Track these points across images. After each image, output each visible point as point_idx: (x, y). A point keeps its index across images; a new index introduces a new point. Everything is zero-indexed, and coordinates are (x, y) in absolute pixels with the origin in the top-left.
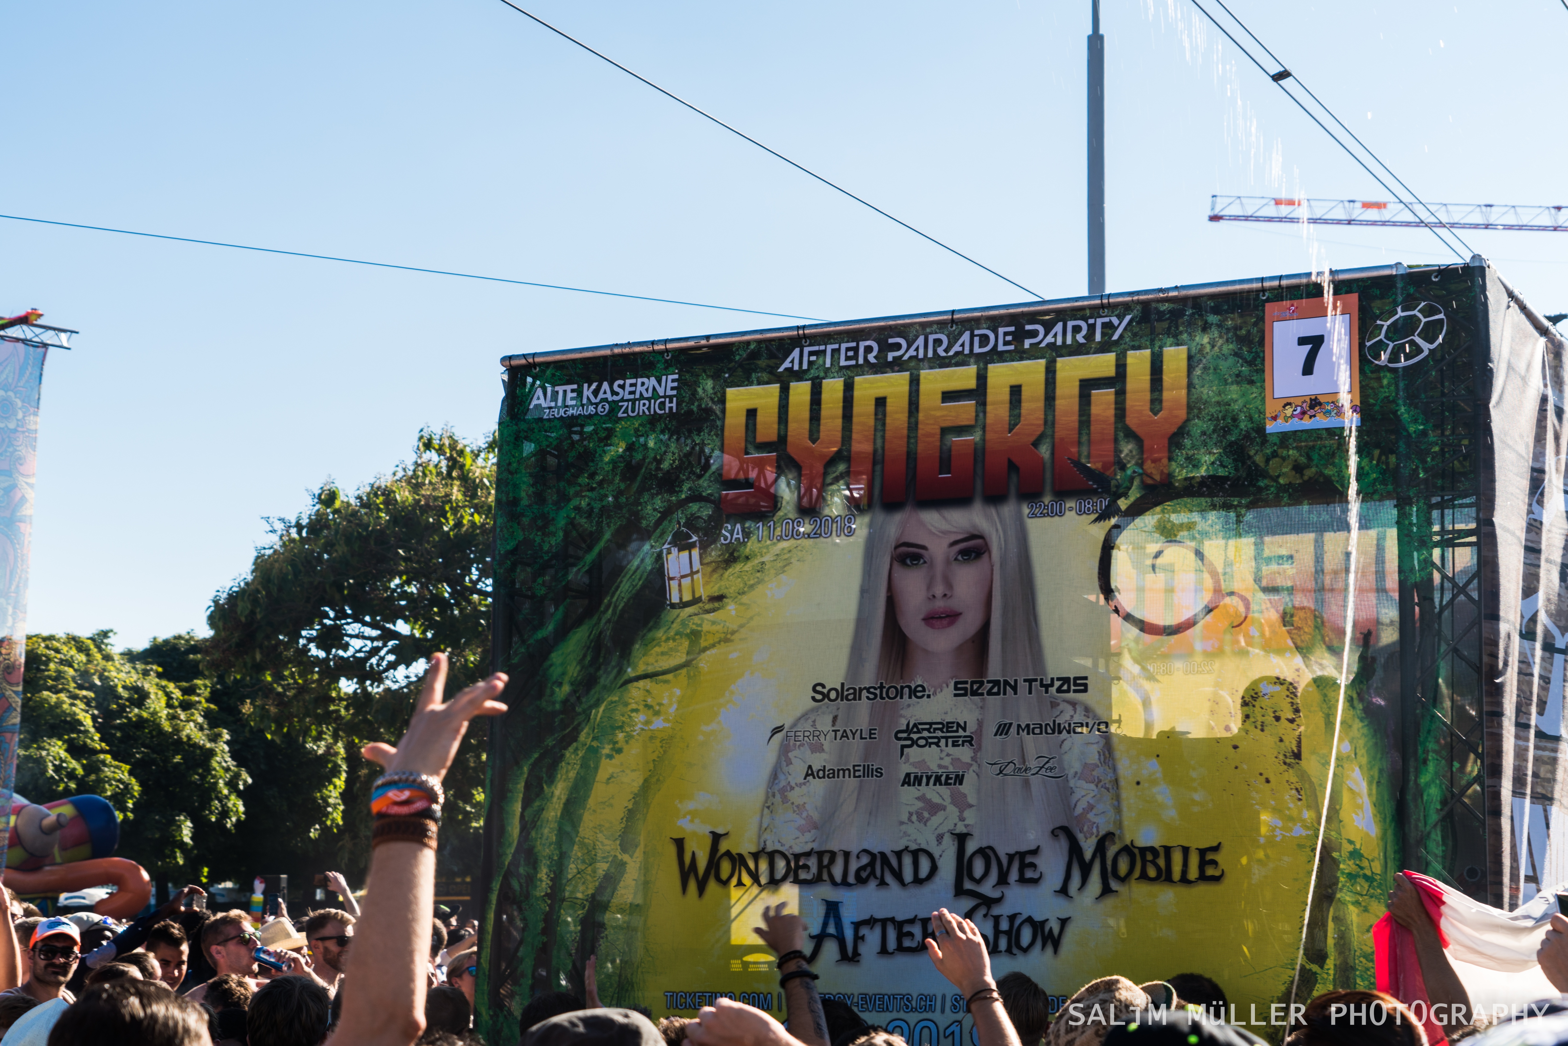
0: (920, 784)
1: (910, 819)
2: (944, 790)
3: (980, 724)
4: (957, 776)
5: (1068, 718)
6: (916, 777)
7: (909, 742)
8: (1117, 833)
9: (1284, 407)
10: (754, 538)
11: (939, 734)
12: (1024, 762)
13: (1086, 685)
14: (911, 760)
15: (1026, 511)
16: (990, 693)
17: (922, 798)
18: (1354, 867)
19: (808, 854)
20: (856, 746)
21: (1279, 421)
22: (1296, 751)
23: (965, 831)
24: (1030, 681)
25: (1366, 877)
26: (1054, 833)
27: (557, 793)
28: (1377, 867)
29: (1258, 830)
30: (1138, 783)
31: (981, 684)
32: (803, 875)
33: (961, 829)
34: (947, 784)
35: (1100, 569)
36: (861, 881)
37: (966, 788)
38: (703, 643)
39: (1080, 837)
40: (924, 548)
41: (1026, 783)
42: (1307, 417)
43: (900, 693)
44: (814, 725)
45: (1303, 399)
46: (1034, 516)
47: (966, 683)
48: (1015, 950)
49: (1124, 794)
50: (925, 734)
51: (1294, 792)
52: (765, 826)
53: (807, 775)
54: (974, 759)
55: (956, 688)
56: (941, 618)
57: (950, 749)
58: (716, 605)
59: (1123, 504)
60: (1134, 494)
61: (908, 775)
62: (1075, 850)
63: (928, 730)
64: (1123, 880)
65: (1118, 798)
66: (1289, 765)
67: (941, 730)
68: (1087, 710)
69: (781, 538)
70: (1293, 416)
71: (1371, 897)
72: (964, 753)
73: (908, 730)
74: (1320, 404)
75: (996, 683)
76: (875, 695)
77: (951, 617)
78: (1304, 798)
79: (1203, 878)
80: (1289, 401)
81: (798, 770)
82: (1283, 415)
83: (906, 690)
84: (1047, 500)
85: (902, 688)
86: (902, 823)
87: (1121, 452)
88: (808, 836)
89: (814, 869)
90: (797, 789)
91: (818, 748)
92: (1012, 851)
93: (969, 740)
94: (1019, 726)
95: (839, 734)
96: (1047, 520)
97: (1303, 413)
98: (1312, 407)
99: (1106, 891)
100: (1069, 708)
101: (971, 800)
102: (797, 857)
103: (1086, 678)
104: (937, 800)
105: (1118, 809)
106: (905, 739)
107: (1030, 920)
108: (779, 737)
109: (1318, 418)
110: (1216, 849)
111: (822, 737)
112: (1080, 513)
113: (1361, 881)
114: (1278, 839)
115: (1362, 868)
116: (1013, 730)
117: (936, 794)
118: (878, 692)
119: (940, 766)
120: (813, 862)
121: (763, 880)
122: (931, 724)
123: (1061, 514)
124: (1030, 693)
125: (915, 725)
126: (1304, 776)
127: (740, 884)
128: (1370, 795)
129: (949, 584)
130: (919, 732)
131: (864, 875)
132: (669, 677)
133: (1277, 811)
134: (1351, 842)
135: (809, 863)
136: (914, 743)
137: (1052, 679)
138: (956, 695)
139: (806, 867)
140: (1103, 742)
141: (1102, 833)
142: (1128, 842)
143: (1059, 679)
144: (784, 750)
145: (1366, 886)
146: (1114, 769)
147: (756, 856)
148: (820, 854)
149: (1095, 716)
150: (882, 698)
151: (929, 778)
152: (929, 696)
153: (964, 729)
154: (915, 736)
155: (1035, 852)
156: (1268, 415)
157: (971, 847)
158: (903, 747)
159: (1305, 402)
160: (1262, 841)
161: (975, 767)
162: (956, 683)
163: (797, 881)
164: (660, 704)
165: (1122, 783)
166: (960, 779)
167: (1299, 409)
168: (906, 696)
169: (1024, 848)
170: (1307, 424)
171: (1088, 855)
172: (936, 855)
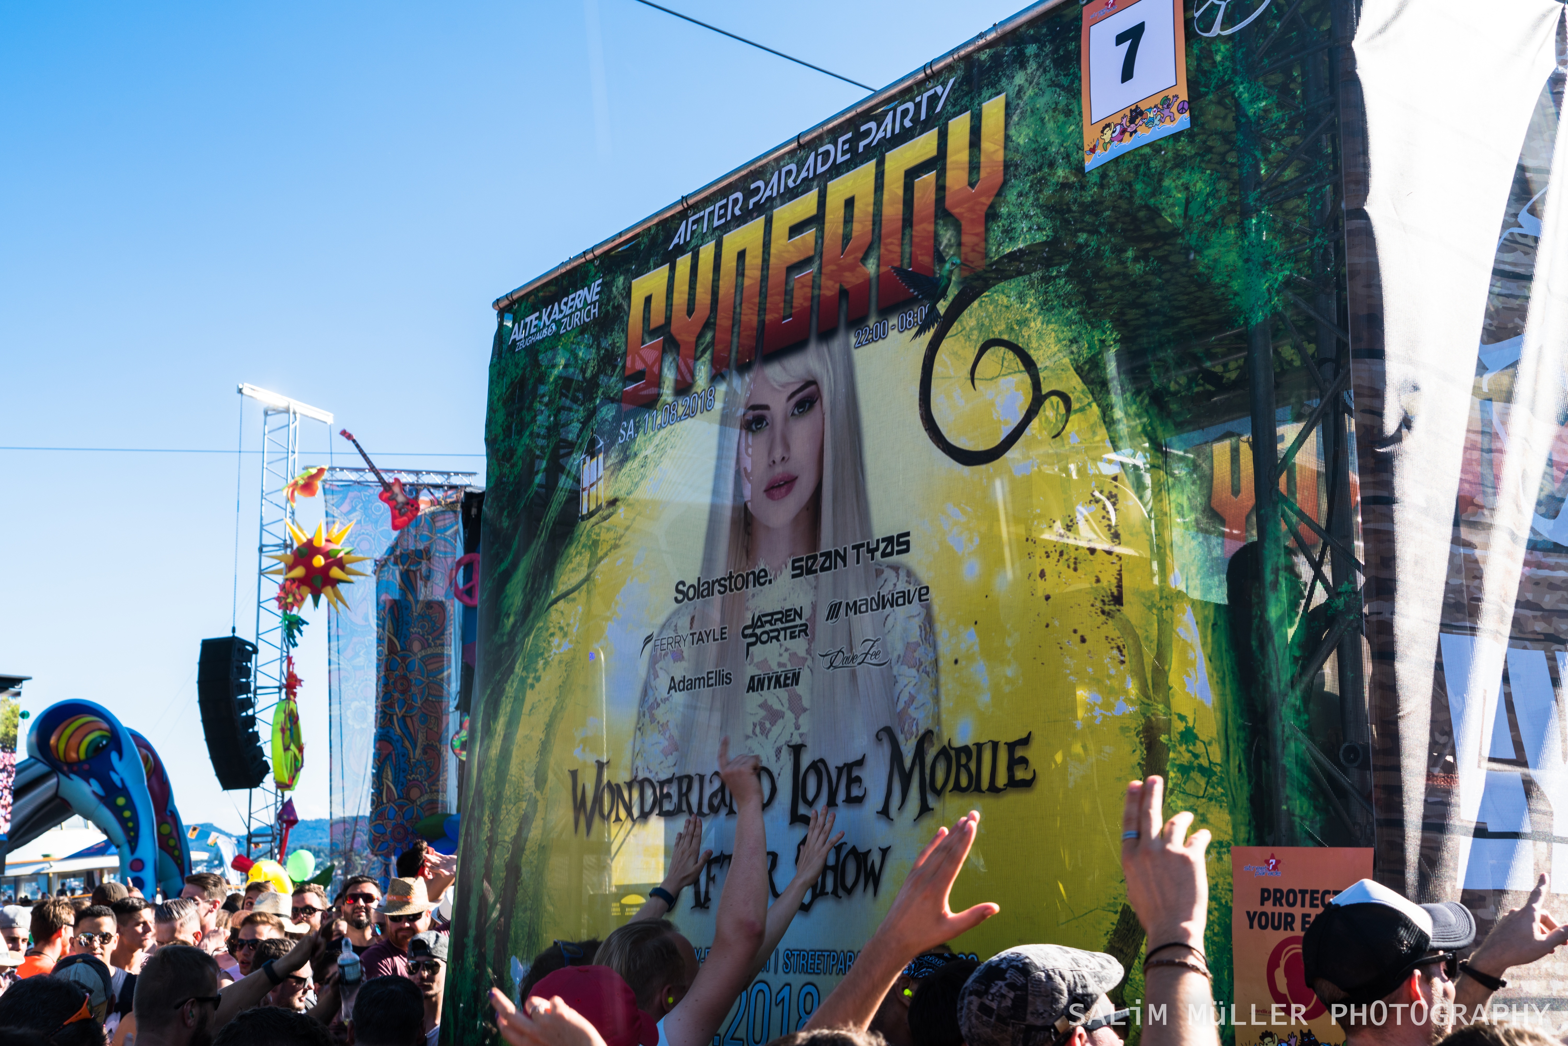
0: (762, 689)
1: (754, 732)
2: (782, 693)
3: (814, 606)
4: (794, 674)
5: (891, 588)
6: (759, 680)
7: (753, 639)
8: (935, 730)
9: (1102, 132)
10: (641, 431)
11: (779, 625)
12: (851, 649)
13: (907, 543)
14: (755, 661)
15: (853, 340)
16: (823, 569)
17: (764, 705)
18: (1188, 755)
19: (669, 781)
20: (712, 648)
21: (1098, 151)
22: (1116, 593)
23: (800, 742)
24: (857, 547)
25: (1202, 770)
26: (878, 738)
27: (499, 729)
28: (1216, 754)
29: (1074, 711)
30: (956, 662)
31: (815, 558)
32: (667, 806)
33: (796, 740)
34: (786, 685)
35: (920, 394)
36: (714, 810)
37: (802, 689)
38: (600, 553)
39: (901, 738)
40: (766, 407)
41: (853, 674)
42: (1127, 134)
43: (746, 583)
44: (676, 630)
45: (1121, 114)
46: (860, 345)
47: (801, 560)
48: (841, 892)
49: (943, 678)
50: (768, 627)
51: (1115, 652)
52: (637, 750)
53: (670, 688)
54: (808, 651)
55: (794, 568)
56: (780, 486)
57: (789, 643)
58: (611, 510)
59: (942, 307)
60: (953, 292)
61: (752, 678)
62: (896, 756)
63: (770, 622)
64: (938, 793)
65: (936, 684)
66: (1109, 614)
67: (780, 620)
68: (909, 573)
69: (661, 427)
70: (1112, 140)
71: (1210, 799)
72: (799, 645)
73: (753, 626)
74: (1141, 113)
75: (827, 555)
76: (725, 586)
77: (787, 483)
78: (1127, 659)
79: (1014, 784)
80: (1107, 122)
81: (663, 683)
82: (1101, 142)
83: (751, 577)
84: (872, 323)
85: (748, 575)
86: (748, 737)
87: (940, 244)
88: (671, 760)
89: (675, 799)
90: (662, 705)
91: (678, 657)
92: (841, 764)
93: (804, 630)
94: (848, 604)
95: (696, 637)
96: (872, 345)
97: (1123, 132)
98: (1132, 121)
99: (925, 809)
100: (893, 574)
101: (806, 703)
102: (662, 784)
103: (907, 534)
104: (777, 706)
105: (936, 698)
106: (751, 635)
107: (854, 851)
108: (650, 645)
109: (1139, 132)
110: (1025, 741)
111: (682, 643)
112: (902, 329)
113: (1195, 775)
114: (1097, 722)
115: (1196, 756)
116: (842, 611)
117: (776, 697)
118: (727, 583)
119: (780, 665)
120: (673, 790)
121: (636, 812)
122: (772, 614)
123: (884, 336)
124: (858, 562)
125: (759, 618)
126: (1127, 628)
127: (618, 819)
128: (1204, 645)
129: (787, 446)
130: (762, 626)
131: (716, 802)
132: (575, 594)
133: (1096, 682)
134: (1182, 718)
135: (672, 792)
136: (758, 638)
137: (878, 541)
138: (794, 576)
139: (669, 796)
140: (924, 612)
141: (921, 731)
142: (946, 743)
143: (884, 540)
144: (654, 661)
145: (1203, 782)
146: (935, 647)
147: (630, 785)
148: (680, 779)
149: (917, 581)
150: (731, 590)
151: (770, 680)
152: (770, 582)
153: (801, 618)
154: (758, 631)
155: (860, 763)
156: (1087, 148)
157: (806, 761)
158: (750, 645)
159: (1125, 116)
160: (1079, 725)
161: (809, 662)
162: (794, 562)
163: (661, 814)
164: (568, 625)
165: (942, 664)
166: (796, 678)
167: (1118, 127)
168: (751, 585)
169: (851, 759)
170: (1129, 143)
171: (908, 762)
172: (775, 775)
